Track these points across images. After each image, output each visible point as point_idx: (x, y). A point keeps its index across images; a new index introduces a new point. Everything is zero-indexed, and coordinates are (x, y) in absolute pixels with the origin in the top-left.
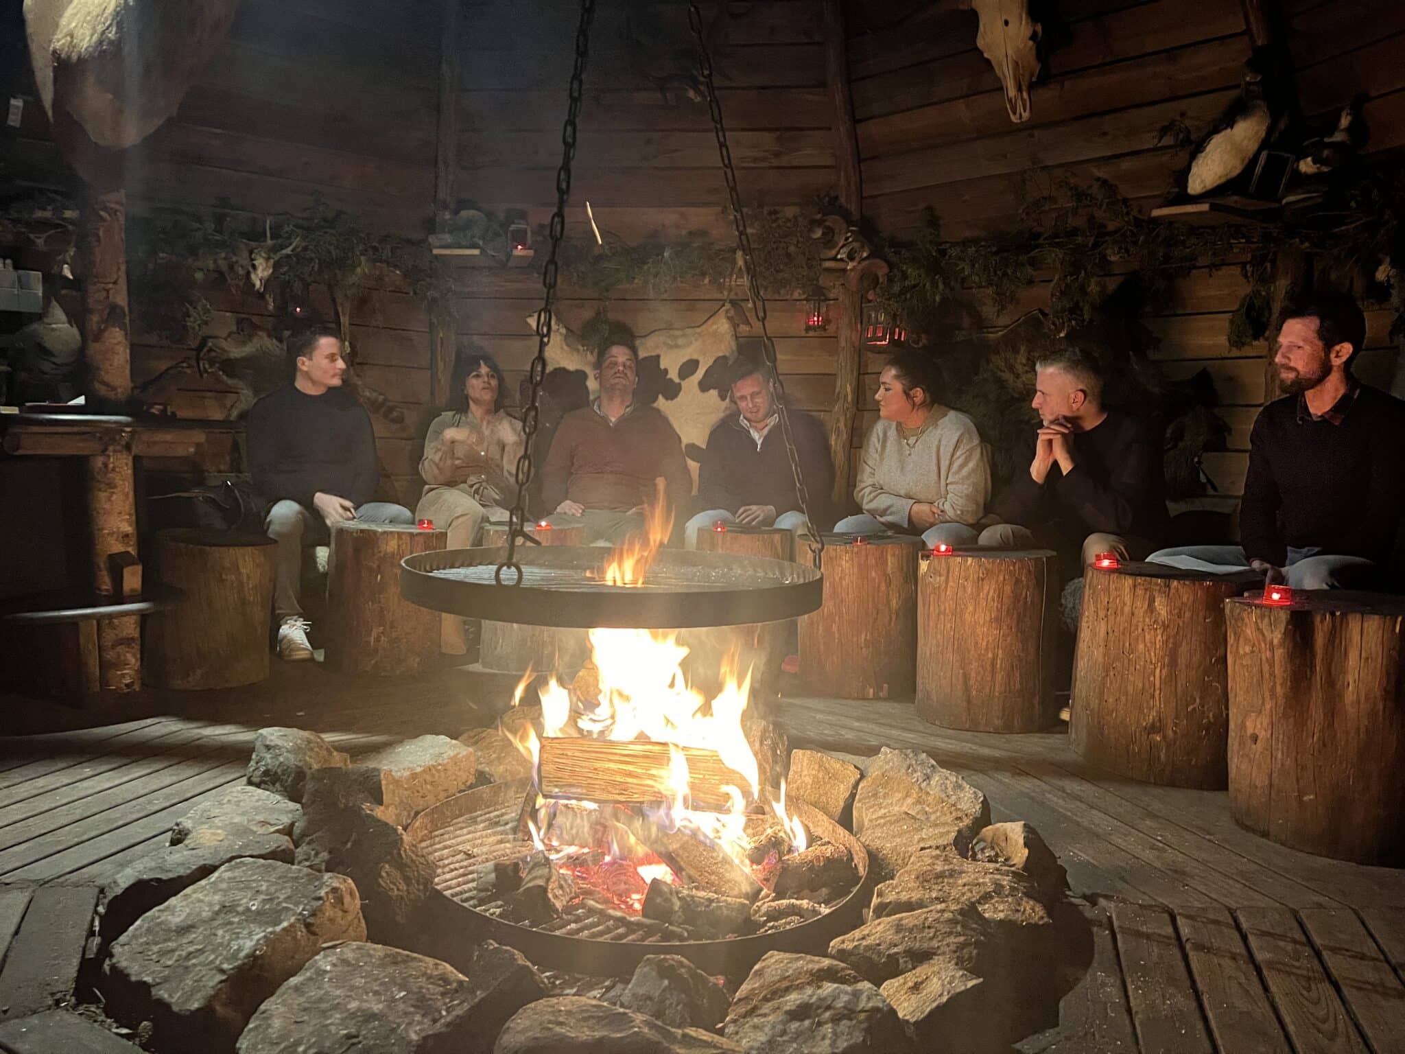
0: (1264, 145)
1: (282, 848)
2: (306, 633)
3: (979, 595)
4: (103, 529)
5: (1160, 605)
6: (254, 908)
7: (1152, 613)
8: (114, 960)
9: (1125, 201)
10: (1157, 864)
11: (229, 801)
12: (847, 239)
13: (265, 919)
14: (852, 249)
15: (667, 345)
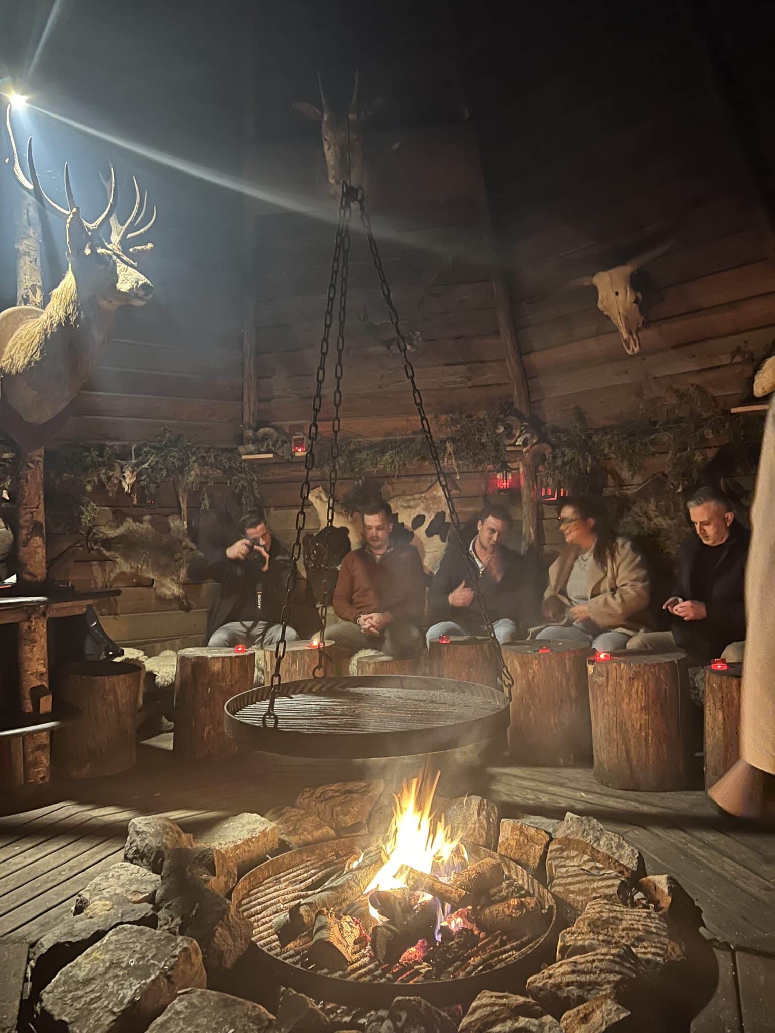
1: (149, 914)
3: (631, 690)
4: (27, 671)
6: (132, 964)
8: (44, 1005)
9: (713, 398)
10: (770, 903)
11: (113, 875)
12: (521, 431)
13: (139, 973)
14: (526, 439)
15: (402, 507)
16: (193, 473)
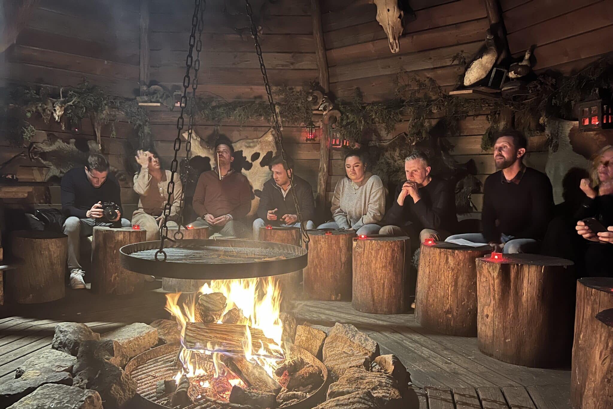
0: (495, 65)
1: (66, 378)
2: (83, 277)
3: (377, 256)
5: (451, 260)
6: (52, 407)
7: (447, 264)
9: (439, 87)
10: (448, 370)
11: (43, 356)
12: (323, 101)
14: (325, 106)
15: (246, 146)
16: (104, 112)
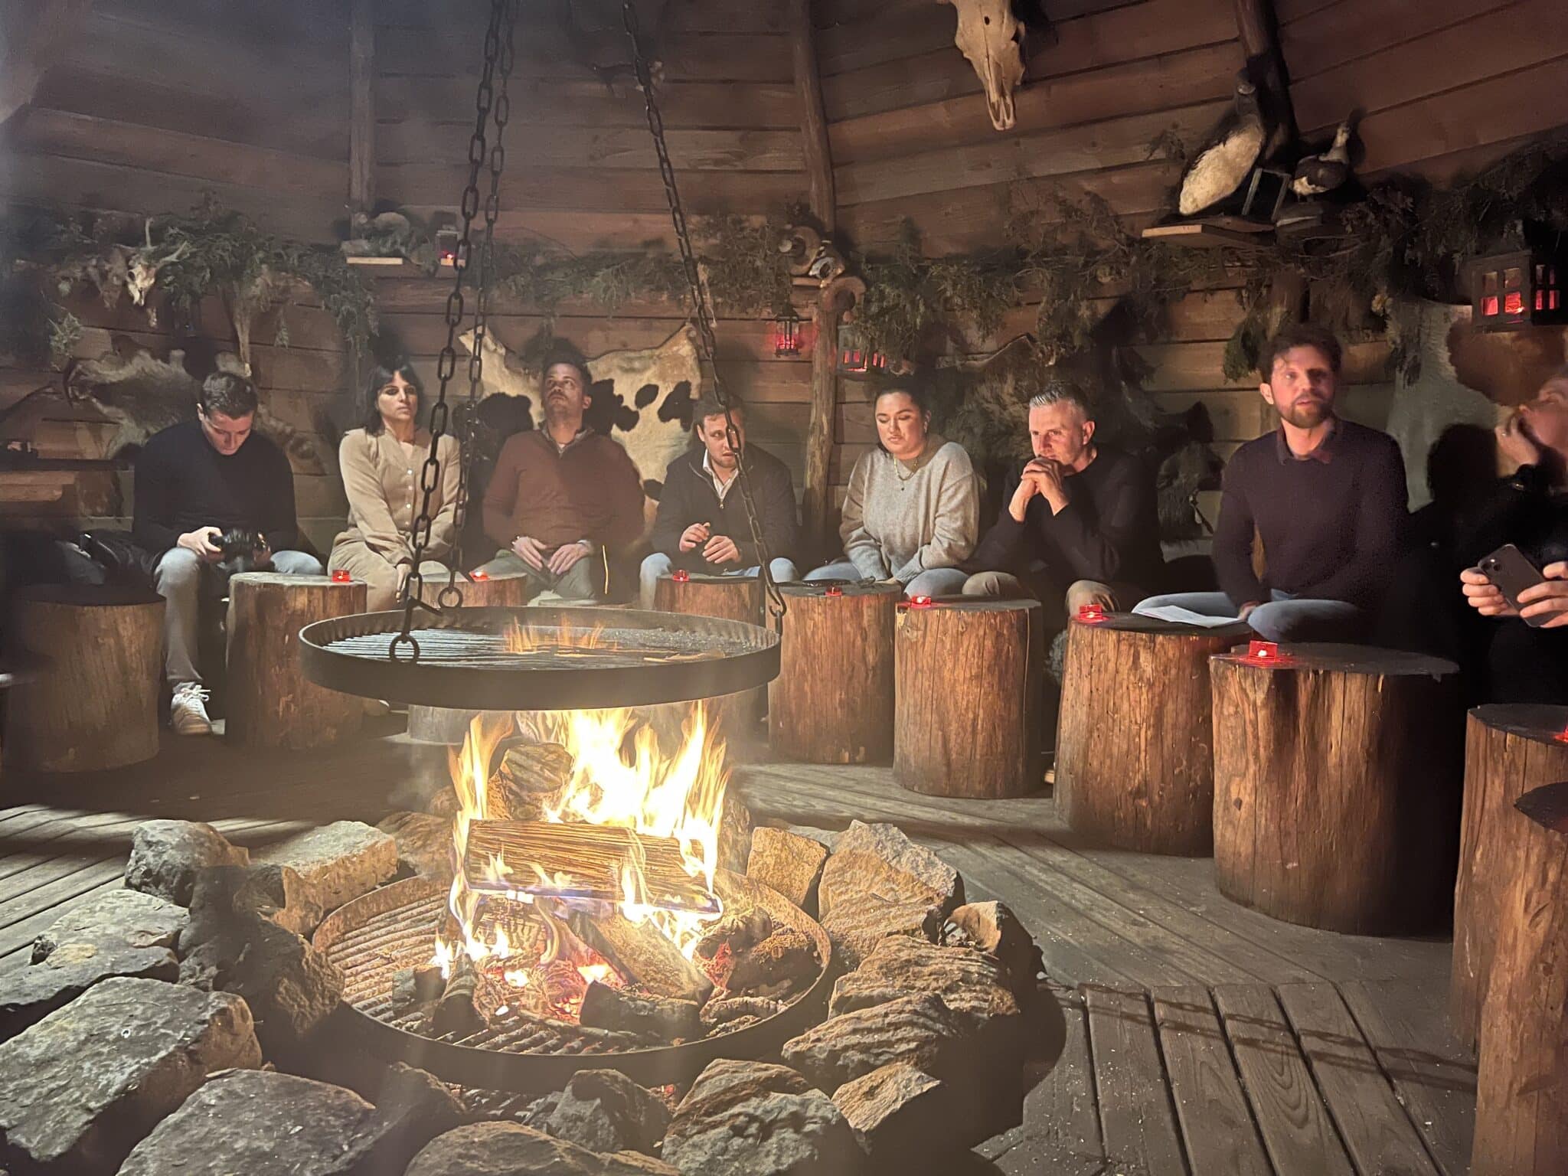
0: (1259, 162)
1: (162, 963)
2: (204, 703)
3: (958, 650)
5: (1145, 659)
6: (126, 1036)
7: (1136, 670)
9: (1117, 217)
10: (1138, 941)
11: (102, 908)
12: (820, 253)
13: (139, 1048)
14: (825, 265)
15: (621, 368)
16: (259, 281)
